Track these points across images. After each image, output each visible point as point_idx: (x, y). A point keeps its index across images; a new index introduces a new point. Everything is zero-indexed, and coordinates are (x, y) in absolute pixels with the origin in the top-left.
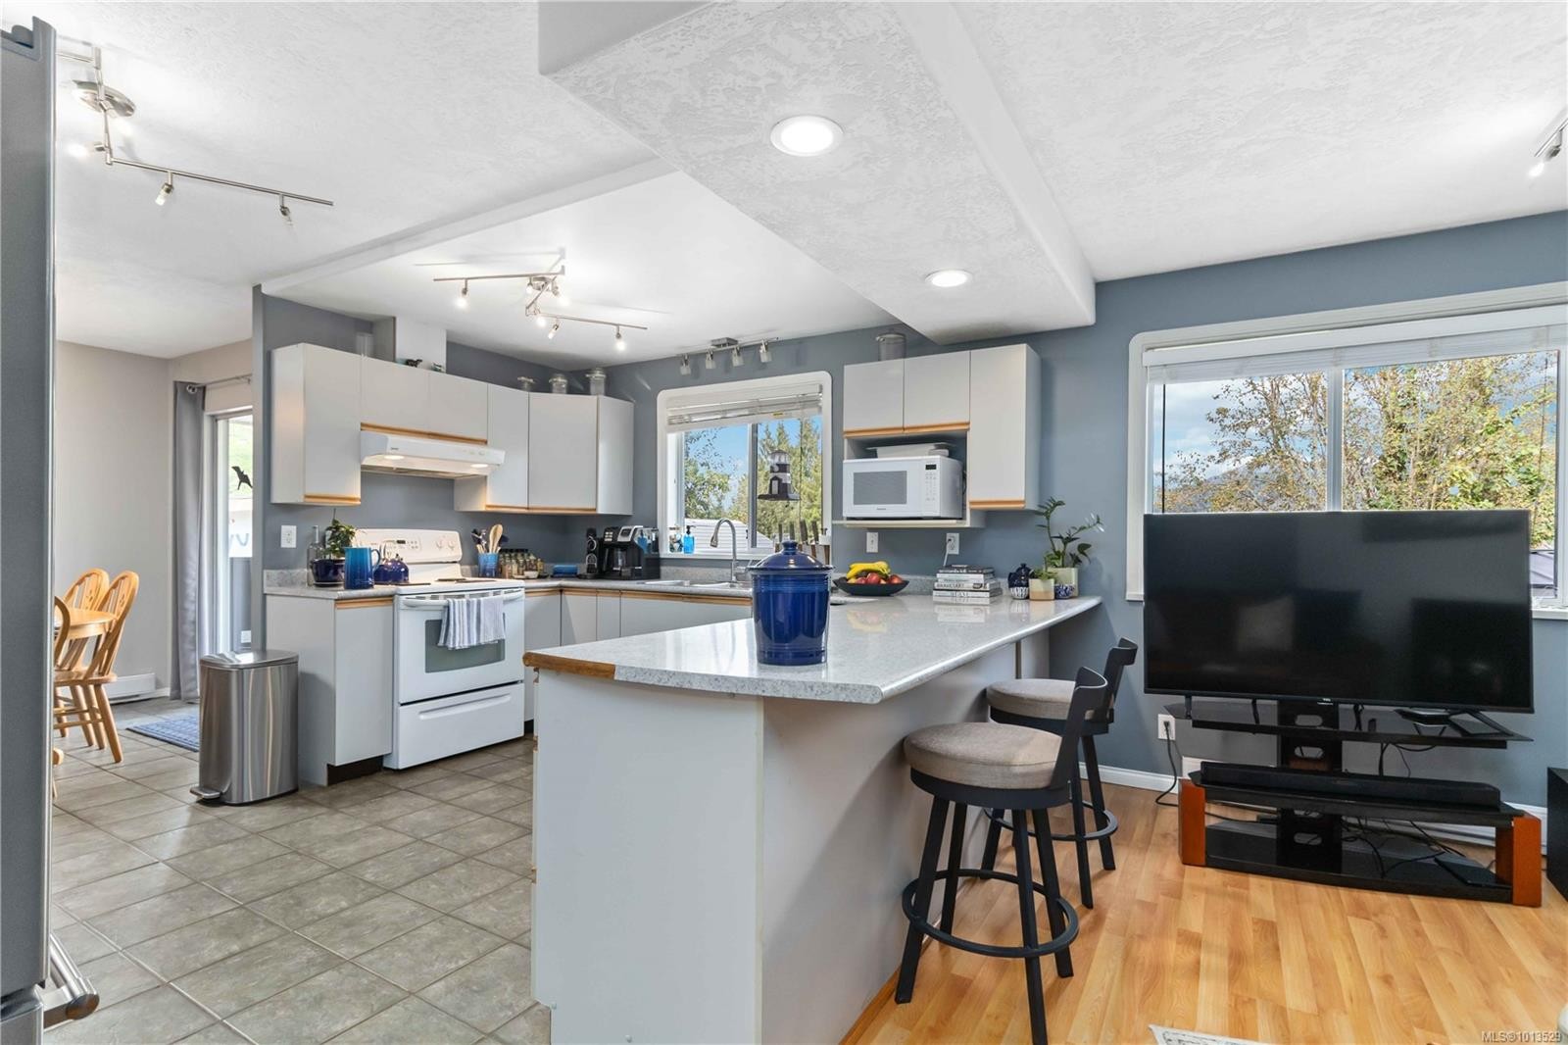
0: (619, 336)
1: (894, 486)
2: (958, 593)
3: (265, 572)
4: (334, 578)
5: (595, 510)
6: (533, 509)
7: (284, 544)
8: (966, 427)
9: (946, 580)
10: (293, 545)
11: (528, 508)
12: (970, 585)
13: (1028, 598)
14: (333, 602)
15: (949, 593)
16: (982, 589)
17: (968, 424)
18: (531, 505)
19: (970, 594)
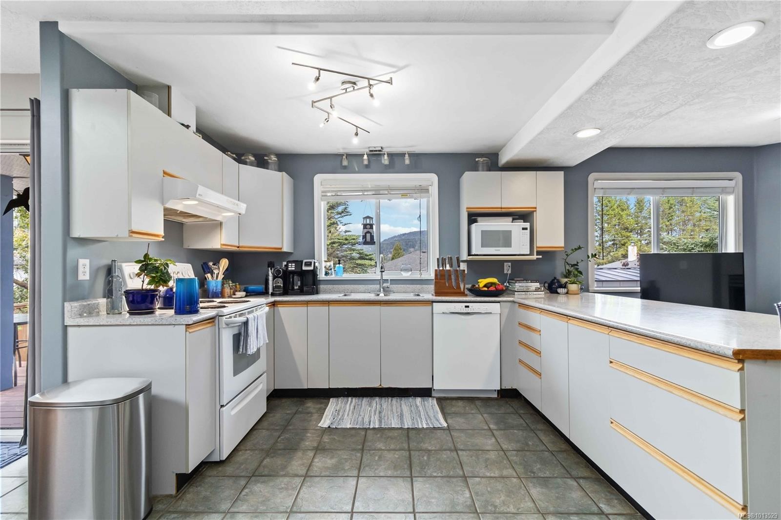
0: (357, 134)
1: (506, 238)
2: (528, 293)
3: (66, 304)
4: (151, 306)
5: (281, 249)
6: (242, 247)
7: (81, 277)
8: (535, 210)
9: (520, 286)
10: (87, 277)
11: (238, 247)
12: (534, 289)
13: (567, 293)
14: (185, 326)
15: (524, 293)
16: (539, 290)
17: (536, 208)
18: (241, 245)
19: (535, 293)
